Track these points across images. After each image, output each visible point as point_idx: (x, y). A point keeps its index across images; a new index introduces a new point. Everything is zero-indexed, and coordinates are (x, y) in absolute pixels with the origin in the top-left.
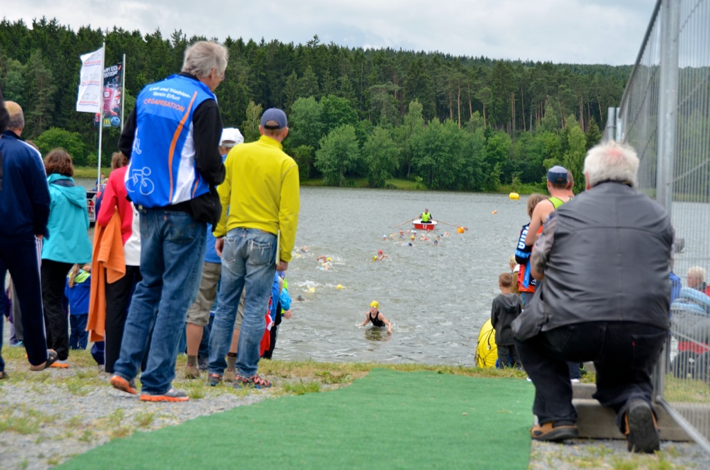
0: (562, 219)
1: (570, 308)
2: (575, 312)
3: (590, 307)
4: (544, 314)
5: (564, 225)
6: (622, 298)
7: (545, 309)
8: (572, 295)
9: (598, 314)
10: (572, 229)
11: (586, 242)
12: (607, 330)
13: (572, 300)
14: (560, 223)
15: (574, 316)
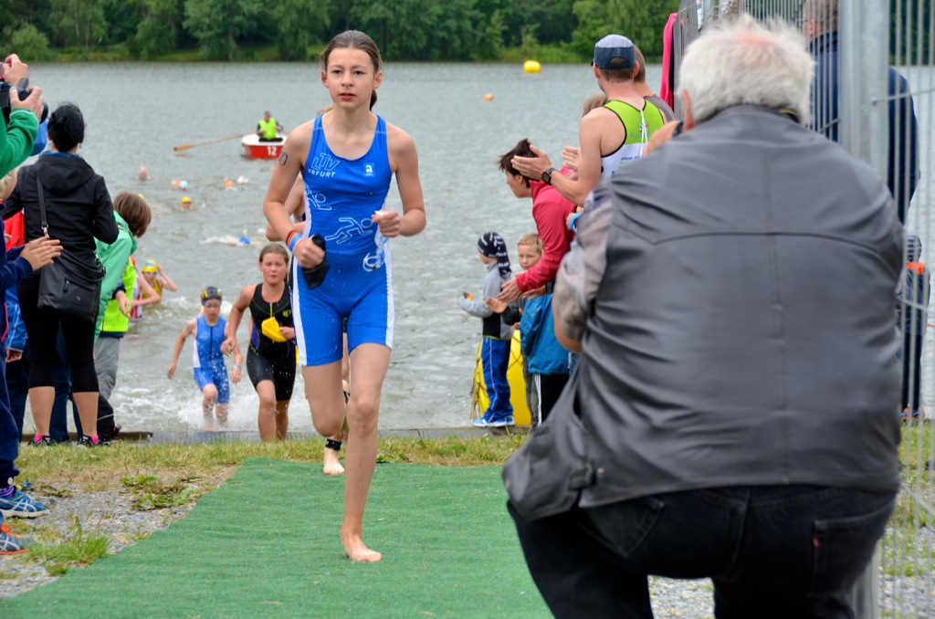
0: (627, 208)
1: (653, 452)
2: (665, 464)
3: (706, 452)
4: (584, 459)
5: (633, 227)
6: (785, 423)
7: (586, 447)
8: (659, 417)
9: (726, 469)
10: (653, 237)
11: (689, 271)
12: (750, 510)
13: (656, 432)
14: (622, 220)
15: (663, 475)
